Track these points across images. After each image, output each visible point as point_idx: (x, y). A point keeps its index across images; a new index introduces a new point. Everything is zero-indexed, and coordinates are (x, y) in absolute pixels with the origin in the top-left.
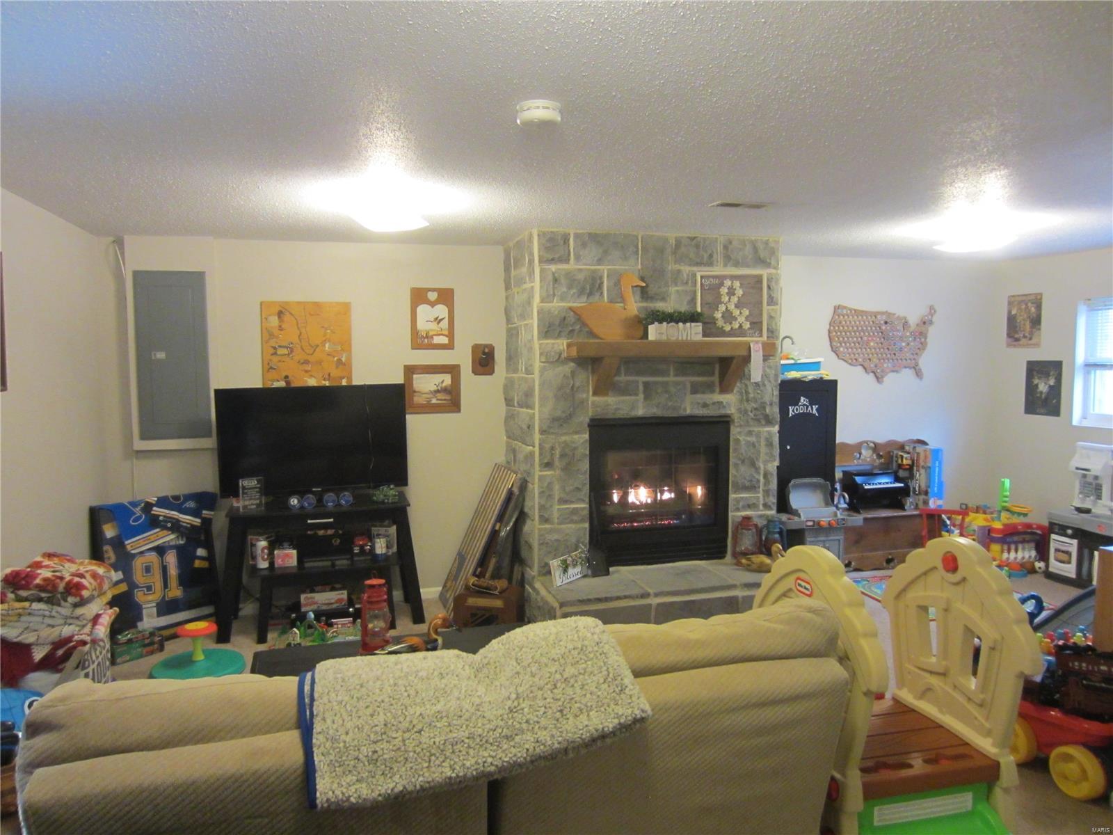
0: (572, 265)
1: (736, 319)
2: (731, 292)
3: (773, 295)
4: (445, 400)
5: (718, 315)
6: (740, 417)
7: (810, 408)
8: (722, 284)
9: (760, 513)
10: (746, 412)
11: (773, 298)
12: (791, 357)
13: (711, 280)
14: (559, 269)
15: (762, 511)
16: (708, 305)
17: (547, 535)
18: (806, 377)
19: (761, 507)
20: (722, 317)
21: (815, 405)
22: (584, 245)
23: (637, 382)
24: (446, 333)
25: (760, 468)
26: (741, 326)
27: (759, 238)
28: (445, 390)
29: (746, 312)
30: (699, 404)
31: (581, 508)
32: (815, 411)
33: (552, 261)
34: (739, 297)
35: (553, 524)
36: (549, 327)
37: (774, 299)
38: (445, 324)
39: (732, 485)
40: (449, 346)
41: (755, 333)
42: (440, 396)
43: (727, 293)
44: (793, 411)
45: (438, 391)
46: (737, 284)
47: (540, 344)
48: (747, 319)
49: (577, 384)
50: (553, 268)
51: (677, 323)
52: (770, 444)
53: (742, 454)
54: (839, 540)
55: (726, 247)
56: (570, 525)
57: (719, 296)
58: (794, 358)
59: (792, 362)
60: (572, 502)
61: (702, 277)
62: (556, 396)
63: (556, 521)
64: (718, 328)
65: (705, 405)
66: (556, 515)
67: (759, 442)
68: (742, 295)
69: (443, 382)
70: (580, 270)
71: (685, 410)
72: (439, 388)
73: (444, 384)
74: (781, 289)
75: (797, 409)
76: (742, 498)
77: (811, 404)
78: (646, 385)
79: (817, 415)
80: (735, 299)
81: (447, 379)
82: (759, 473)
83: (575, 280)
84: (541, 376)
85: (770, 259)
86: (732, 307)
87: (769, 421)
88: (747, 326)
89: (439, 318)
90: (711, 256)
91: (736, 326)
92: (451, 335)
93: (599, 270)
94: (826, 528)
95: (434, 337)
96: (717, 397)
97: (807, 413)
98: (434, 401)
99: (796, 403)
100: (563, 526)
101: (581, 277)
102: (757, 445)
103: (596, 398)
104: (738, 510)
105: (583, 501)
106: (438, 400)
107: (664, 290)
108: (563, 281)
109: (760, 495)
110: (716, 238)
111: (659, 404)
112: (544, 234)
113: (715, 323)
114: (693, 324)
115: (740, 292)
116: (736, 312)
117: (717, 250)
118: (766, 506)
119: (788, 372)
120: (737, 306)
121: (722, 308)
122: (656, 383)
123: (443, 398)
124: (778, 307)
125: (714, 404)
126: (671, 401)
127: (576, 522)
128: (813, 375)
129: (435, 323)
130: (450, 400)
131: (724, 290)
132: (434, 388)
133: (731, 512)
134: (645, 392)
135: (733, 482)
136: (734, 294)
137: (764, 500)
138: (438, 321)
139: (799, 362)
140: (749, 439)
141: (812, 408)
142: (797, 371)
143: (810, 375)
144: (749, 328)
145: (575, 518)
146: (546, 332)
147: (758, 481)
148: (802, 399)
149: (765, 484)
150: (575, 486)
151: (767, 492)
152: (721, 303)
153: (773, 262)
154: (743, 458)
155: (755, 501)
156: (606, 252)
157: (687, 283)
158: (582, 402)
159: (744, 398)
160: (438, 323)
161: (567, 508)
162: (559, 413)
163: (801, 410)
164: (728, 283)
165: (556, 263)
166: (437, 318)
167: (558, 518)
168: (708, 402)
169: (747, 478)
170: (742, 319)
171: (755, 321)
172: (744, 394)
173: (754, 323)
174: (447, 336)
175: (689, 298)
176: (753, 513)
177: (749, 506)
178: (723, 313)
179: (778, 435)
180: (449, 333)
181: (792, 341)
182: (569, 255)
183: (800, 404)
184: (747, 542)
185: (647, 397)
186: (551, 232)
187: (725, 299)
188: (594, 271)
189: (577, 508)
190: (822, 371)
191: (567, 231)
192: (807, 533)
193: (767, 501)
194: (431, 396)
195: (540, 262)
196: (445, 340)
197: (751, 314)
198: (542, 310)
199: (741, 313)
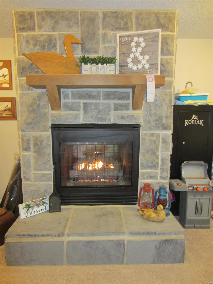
0: (36, 32)
1: (140, 62)
2: (138, 45)
3: (169, 48)
4: (9, 114)
5: (129, 60)
6: (146, 125)
7: (198, 121)
8: (132, 40)
9: (158, 181)
10: (149, 122)
11: (169, 50)
12: (188, 92)
13: (126, 38)
14: (29, 35)
15: (159, 180)
16: (123, 55)
17: (28, 187)
18: (196, 103)
19: (159, 178)
20: (132, 61)
21: (202, 119)
22: (43, 19)
23: (80, 103)
24: (8, 82)
25: (158, 155)
26: (143, 67)
27: (161, 11)
28: (9, 110)
29: (147, 57)
30: (118, 116)
31: (47, 173)
32: (201, 123)
33: (23, 29)
34: (142, 48)
35: (31, 181)
36: (23, 70)
37: (170, 52)
38: (7, 78)
39: (141, 164)
40: (10, 88)
41: (153, 71)
42: (6, 112)
43: (135, 46)
44: (188, 123)
45: (5, 110)
46: (141, 39)
47: (19, 80)
48: (148, 61)
49: (42, 104)
50: (25, 34)
51: (98, 64)
52: (165, 142)
53: (147, 147)
54: (210, 199)
55: (137, 18)
56: (41, 182)
57: (131, 48)
58: (190, 92)
59: (189, 95)
60: (42, 170)
61: (120, 37)
62: (28, 111)
63: (33, 180)
64: (129, 69)
65: (123, 118)
66: (32, 176)
67: (158, 140)
68: (145, 47)
69: (7, 106)
70: (42, 35)
71: (110, 120)
72: (6, 109)
73: (8, 107)
74: (176, 45)
75: (190, 122)
76: (147, 172)
77: (199, 119)
78: (85, 104)
79: (203, 125)
80: (140, 49)
81: (9, 105)
82: (158, 158)
83: (38, 41)
84: (20, 99)
85: (168, 25)
86: (137, 54)
87: (165, 128)
88: (147, 66)
89: (4, 75)
90: (126, 23)
91: (140, 66)
92: (11, 83)
93: (54, 35)
94: (201, 192)
95: (3, 84)
96: (131, 112)
97: (196, 124)
98: (4, 115)
99: (190, 118)
100: (37, 183)
101: (42, 39)
102: (157, 142)
103: (54, 112)
104: (144, 179)
105: (49, 170)
106: (6, 114)
107: (96, 46)
108: (31, 42)
109: (159, 171)
110: (131, 12)
111: (92, 116)
112: (18, 13)
113: (127, 66)
114: (108, 65)
115: (143, 44)
116: (140, 58)
117: (131, 20)
118: (162, 177)
119: (186, 101)
120: (141, 54)
121: (132, 56)
122: (90, 103)
123: (8, 113)
124: (173, 57)
125: (128, 116)
126: (100, 115)
127: (45, 181)
128: (201, 102)
129: (3, 77)
130: (12, 114)
131: (133, 44)
132: (3, 109)
133: (140, 179)
134: (84, 109)
135: (141, 163)
136: (140, 46)
137: (161, 174)
138: (4, 76)
139: (193, 95)
140: (151, 138)
141: (200, 122)
142: (192, 100)
143: (200, 103)
144: (149, 68)
145: (44, 179)
146: (22, 73)
147: (157, 163)
148: (194, 116)
149: (162, 165)
150: (43, 162)
151: (162, 170)
152: (131, 52)
153: (170, 27)
154: (147, 149)
155: (155, 175)
156: (56, 23)
157: (111, 41)
158: (46, 114)
159: (149, 114)
160: (4, 77)
161: (39, 173)
162: (30, 120)
163: (192, 122)
164: (136, 39)
165: (26, 31)
166: (3, 75)
167: (34, 179)
168: (124, 116)
169: (150, 161)
170: (144, 62)
171: (153, 63)
172: (149, 111)
173: (152, 64)
174: (9, 84)
175: (112, 51)
176: (154, 181)
177: (151, 177)
178: (133, 59)
179: (171, 136)
180: (10, 82)
181: (192, 84)
182: (34, 26)
183: (192, 119)
184: (147, 198)
185: (85, 111)
186: (23, 11)
187: (134, 49)
188: (50, 36)
189: (45, 173)
190: (208, 101)
191: (32, 10)
192: (188, 194)
193: (162, 174)
194: (3, 112)
195: (17, 30)
196: (7, 86)
197: (150, 59)
198: (19, 59)
199: (144, 58)
